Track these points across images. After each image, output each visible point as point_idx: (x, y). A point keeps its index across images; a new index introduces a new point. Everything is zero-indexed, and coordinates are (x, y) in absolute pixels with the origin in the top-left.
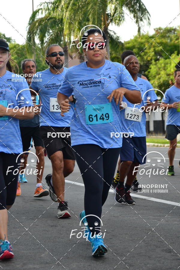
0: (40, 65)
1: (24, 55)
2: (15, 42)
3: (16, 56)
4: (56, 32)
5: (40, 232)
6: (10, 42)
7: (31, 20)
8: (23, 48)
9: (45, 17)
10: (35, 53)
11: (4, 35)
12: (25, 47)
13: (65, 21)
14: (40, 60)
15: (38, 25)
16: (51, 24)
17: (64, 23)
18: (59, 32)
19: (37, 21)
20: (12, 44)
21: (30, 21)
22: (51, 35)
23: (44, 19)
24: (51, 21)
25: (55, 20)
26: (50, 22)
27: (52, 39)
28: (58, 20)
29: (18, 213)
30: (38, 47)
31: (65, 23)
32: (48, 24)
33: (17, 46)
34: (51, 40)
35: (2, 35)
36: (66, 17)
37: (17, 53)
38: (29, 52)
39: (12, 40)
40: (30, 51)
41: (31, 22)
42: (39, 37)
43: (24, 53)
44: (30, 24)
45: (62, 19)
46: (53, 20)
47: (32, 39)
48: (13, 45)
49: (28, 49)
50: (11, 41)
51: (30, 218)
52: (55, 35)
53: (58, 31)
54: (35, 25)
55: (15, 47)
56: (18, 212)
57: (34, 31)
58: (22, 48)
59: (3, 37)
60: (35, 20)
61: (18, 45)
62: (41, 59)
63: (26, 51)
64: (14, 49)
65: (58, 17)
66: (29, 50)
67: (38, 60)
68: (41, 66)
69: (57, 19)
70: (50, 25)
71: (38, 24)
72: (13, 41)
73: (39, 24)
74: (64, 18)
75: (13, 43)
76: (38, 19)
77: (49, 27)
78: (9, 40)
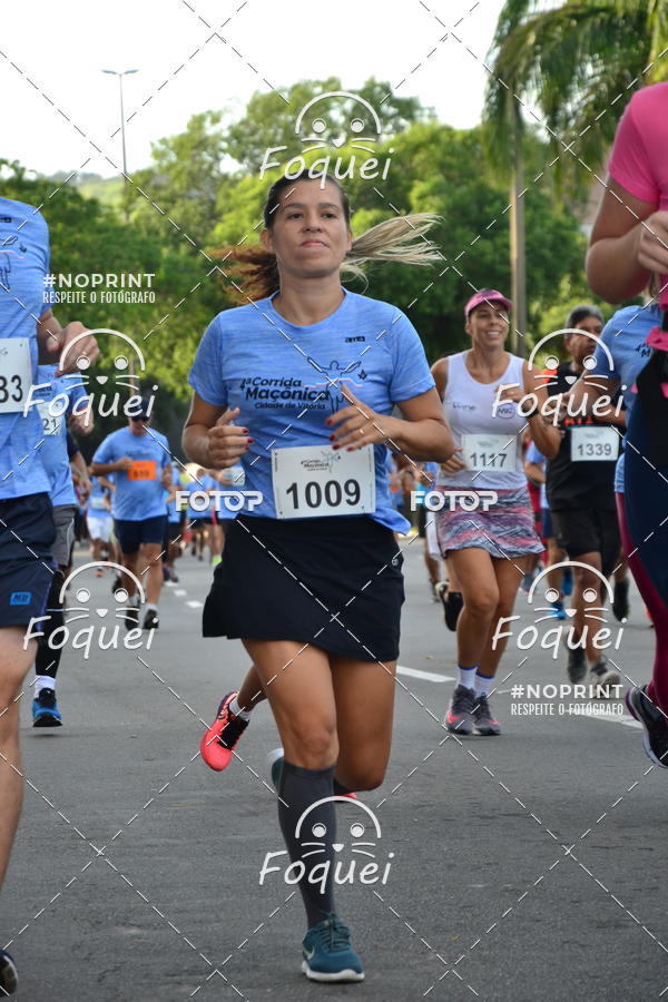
0: (544, 217)
1: (472, 176)
2: (432, 116)
3: (438, 178)
4: (617, 71)
5: (551, 951)
6: (410, 117)
7: (508, 23)
8: (469, 142)
9: (565, 8)
10: (523, 166)
11: (386, 89)
12: (482, 138)
13: (657, 23)
14: (541, 197)
15: (536, 43)
16: (594, 35)
17: (652, 29)
18: (627, 72)
19: (531, 25)
20: (422, 126)
21: (500, 28)
22: (595, 87)
23: (561, 16)
24: (593, 24)
25: (611, 19)
26: (588, 28)
27: (597, 106)
28: (624, 17)
29: (450, 867)
30: (534, 139)
31: (656, 35)
32: (581, 38)
33: (444, 137)
34: (591, 107)
35: (378, 89)
36: (660, 7)
37: (443, 167)
38: (495, 165)
39: (422, 109)
40: (500, 159)
41: (506, 32)
42: (539, 98)
43: (473, 164)
44: (500, 40)
45: (642, 16)
46: (602, 21)
47: (509, 105)
48: (427, 132)
49: (491, 150)
50: (417, 113)
51: (507, 890)
52: (609, 85)
53: (622, 68)
54: (523, 40)
55: (434, 138)
56: (452, 861)
57: (515, 68)
58: (464, 143)
59: (384, 95)
60: (524, 21)
61: (448, 130)
62: (546, 191)
63: (482, 158)
64: (433, 147)
65: (625, 7)
66: (497, 150)
67: (534, 197)
68: (549, 223)
69: (621, 14)
70: (588, 43)
71: (538, 36)
72: (427, 112)
73: (542, 39)
74: (650, 11)
75: (426, 120)
76: (534, 18)
77: (584, 52)
78: (407, 108)
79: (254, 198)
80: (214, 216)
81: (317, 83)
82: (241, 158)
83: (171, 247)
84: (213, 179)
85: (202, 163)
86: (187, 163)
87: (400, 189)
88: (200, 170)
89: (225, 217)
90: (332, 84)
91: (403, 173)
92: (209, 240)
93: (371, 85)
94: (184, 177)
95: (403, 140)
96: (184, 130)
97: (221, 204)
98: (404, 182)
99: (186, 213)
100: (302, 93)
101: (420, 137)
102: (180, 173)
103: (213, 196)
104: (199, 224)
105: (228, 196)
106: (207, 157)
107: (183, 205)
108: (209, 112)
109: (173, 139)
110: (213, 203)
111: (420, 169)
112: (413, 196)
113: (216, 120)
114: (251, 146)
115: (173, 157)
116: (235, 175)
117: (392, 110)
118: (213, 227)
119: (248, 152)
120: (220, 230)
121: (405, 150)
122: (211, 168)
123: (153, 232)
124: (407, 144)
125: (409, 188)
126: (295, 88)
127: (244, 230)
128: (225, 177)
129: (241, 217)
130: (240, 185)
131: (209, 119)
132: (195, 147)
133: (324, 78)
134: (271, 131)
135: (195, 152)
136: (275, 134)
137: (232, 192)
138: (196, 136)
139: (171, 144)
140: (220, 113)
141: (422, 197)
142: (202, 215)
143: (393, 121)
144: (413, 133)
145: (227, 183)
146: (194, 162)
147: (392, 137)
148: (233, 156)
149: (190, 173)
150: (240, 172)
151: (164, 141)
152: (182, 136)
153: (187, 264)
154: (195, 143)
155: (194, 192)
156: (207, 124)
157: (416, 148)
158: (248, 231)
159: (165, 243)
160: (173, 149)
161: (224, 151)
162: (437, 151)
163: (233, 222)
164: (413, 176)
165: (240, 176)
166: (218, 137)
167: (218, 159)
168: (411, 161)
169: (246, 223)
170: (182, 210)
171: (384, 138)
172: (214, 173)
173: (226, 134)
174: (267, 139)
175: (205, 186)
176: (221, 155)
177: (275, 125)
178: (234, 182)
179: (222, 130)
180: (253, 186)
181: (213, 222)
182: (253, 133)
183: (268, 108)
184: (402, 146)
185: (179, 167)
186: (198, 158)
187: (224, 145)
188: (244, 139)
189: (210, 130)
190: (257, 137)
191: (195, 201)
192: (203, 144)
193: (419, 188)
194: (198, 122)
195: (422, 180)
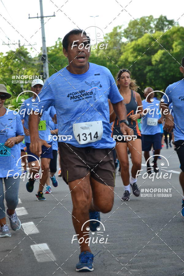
2: (178, 24)
3: (180, 41)
6: (172, 25)
11: (165, 18)
20: (175, 27)
33: (181, 30)
35: (163, 18)
37: (181, 38)
48: (177, 29)
50: (174, 23)
55: (179, 30)
59: (165, 19)
61: (182, 28)
64: (178, 32)
72: (176, 23)
75: (176, 26)
78: (171, 22)
79: (131, 48)
80: (120, 53)
81: (147, 17)
82: (127, 37)
83: (110, 62)
84: (120, 44)
85: (117, 39)
86: (113, 40)
87: (170, 44)
88: (117, 41)
89: (124, 54)
90: (151, 17)
91: (171, 40)
92: (119, 60)
93: (161, 17)
94: (112, 44)
95: (170, 31)
96: (112, 31)
97: (122, 50)
98: (171, 42)
99: (113, 53)
100: (143, 19)
101: (175, 30)
102: (111, 42)
103: (120, 48)
104: (117, 56)
105: (124, 48)
106: (118, 38)
107: (112, 51)
108: (118, 26)
109: (109, 34)
110: (120, 50)
111: (175, 39)
112: (174, 46)
113: (120, 28)
114: (130, 34)
115: (109, 38)
116: (126, 42)
117: (167, 23)
118: (120, 56)
119: (129, 36)
120: (122, 57)
121: (171, 34)
122: (119, 41)
123: (104, 58)
124: (172, 32)
125: (172, 44)
126: (141, 18)
127: (129, 57)
128: (123, 43)
129: (128, 54)
130: (127, 45)
131: (118, 28)
132: (115, 35)
133: (149, 16)
134: (135, 30)
135: (115, 37)
136: (136, 31)
137: (125, 47)
138: (115, 33)
139: (109, 35)
140: (121, 26)
141: (176, 46)
142: (117, 53)
143: (167, 26)
144: (173, 29)
145: (124, 45)
146: (115, 39)
147: (167, 30)
148: (125, 37)
149: (114, 42)
150: (127, 41)
151: (107, 34)
152: (111, 33)
153: (114, 67)
154: (115, 34)
155: (115, 47)
156: (118, 29)
157: (174, 33)
158: (130, 57)
159: (108, 61)
160: (109, 36)
161: (123, 36)
162: (179, 34)
163: (126, 55)
164: (173, 41)
165: (127, 42)
166: (121, 33)
167: (121, 38)
168: (173, 36)
169: (129, 55)
170: (112, 52)
171: (165, 31)
172: (120, 42)
173: (123, 31)
174: (134, 32)
175: (118, 46)
176: (122, 37)
177: (136, 29)
178: (126, 44)
179: (122, 31)
180: (131, 45)
181: (120, 55)
182: (130, 31)
183: (134, 24)
184: (170, 33)
185: (111, 41)
186: (116, 38)
187: (123, 34)
188: (128, 33)
189: (119, 31)
190: (131, 32)
191: (115, 50)
192: (117, 34)
193: (175, 43)
194: (115, 29)
195: (176, 41)
